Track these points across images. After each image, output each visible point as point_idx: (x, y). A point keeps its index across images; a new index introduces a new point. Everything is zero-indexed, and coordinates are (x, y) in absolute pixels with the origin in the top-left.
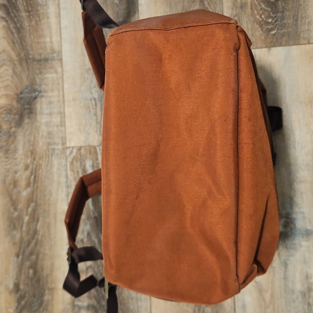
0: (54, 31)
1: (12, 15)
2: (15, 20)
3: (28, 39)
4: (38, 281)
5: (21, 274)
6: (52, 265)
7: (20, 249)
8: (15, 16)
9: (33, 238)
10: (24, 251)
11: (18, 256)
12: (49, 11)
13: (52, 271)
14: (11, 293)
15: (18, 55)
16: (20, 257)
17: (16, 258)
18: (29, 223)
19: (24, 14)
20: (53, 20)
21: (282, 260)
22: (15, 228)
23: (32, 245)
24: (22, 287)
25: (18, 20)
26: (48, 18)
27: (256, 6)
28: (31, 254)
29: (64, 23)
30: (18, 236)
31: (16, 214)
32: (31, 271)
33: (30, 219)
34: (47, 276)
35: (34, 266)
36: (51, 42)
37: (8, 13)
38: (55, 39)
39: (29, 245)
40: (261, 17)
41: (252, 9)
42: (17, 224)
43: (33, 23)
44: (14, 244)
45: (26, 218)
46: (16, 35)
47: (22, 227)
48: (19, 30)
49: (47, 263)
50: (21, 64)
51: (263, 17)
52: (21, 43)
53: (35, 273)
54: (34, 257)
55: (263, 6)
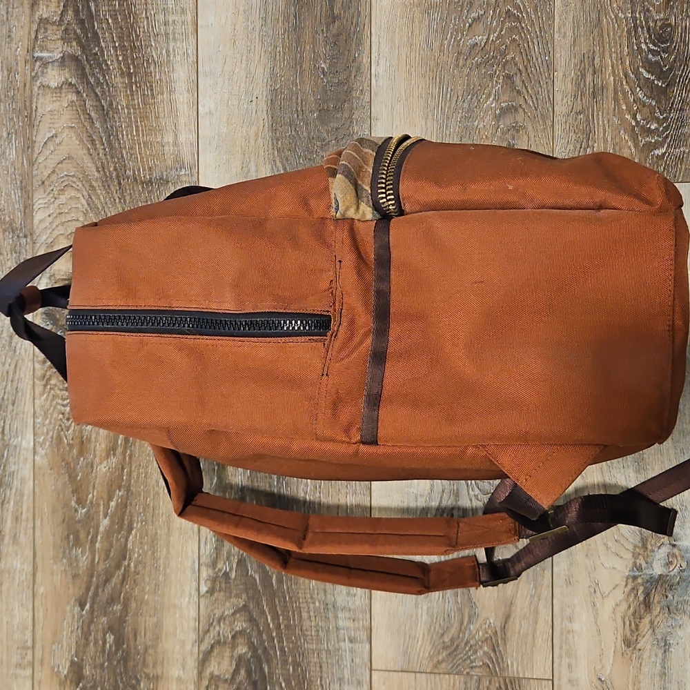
0: (182, 121)
1: (92, 80)
2: (98, 90)
3: (126, 138)
4: (125, 659)
5: (87, 645)
6: (158, 625)
7: (88, 589)
8: (98, 83)
9: (118, 567)
10: (96, 594)
11: (82, 606)
12: (175, 76)
13: (157, 638)
14: (62, 684)
15: (102, 168)
16: (88, 607)
17: (77, 609)
18: (109, 533)
19: (118, 81)
20: (182, 98)
21: (659, 637)
22: (77, 543)
23: (115, 580)
24: (87, 671)
25: (103, 92)
26: (171, 91)
27: (624, 93)
28: (112, 600)
29: (206, 104)
30: (84, 561)
31: (82, 511)
32: (110, 638)
33: (112, 522)
34: (146, 650)
35: (117, 628)
36: (175, 144)
37: (83, 76)
38: (185, 137)
39: (107, 581)
40: (634, 118)
41: (616, 99)
42: (82, 535)
43: (138, 100)
44: (75, 576)
45: (105, 523)
46: (98, 125)
47: (93, 542)
48: (106, 113)
49: (147, 622)
50: (106, 187)
51: (639, 117)
52: (109, 142)
53: (119, 642)
54: (117, 607)
55: (641, 95)
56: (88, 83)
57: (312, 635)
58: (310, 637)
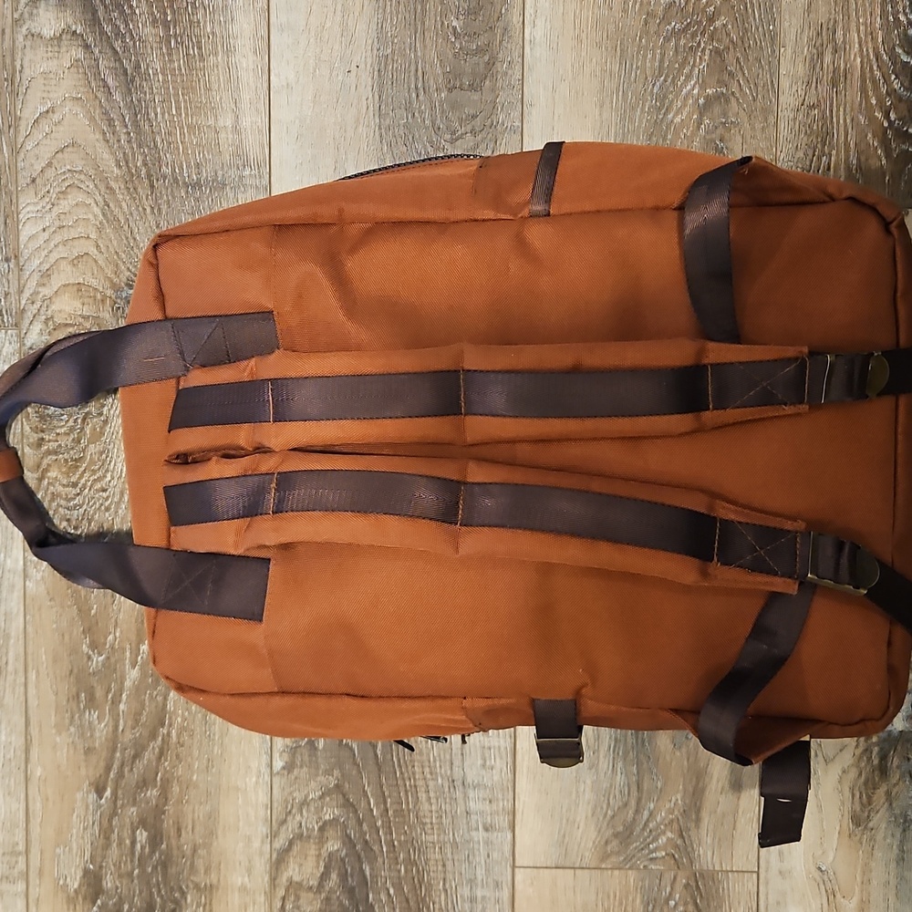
0: (246, 96)
1: (108, 29)
2: (118, 45)
3: (160, 118)
4: (165, 865)
5: (107, 846)
6: (212, 816)
7: (108, 768)
8: (118, 34)
9: (153, 736)
10: (120, 775)
11: (100, 792)
12: (235, 29)
13: (211, 833)
14: (71, 901)
15: (124, 161)
16: (108, 793)
17: (93, 796)
18: (138, 690)
19: (148, 31)
20: (246, 61)
22: (92, 702)
23: (149, 755)
24: (108, 883)
25: (126, 49)
26: (229, 52)
27: (874, 81)
28: (144, 784)
29: (282, 73)
30: (102, 730)
31: (98, 660)
32: (142, 836)
33: (144, 674)
34: (195, 850)
35: (153, 822)
36: (236, 129)
37: (95, 22)
38: (251, 120)
39: (136, 756)
40: (887, 116)
41: (864, 90)
42: (99, 693)
43: (179, 62)
44: (88, 751)
45: (133, 674)
46: (117, 97)
47: (116, 702)
48: (130, 80)
49: (195, 812)
50: (132, 190)
51: (893, 116)
52: (136, 123)
53: (155, 841)
54: (153, 793)
55: (896, 85)
56: (102, 33)
57: (431, 823)
58: (429, 826)
